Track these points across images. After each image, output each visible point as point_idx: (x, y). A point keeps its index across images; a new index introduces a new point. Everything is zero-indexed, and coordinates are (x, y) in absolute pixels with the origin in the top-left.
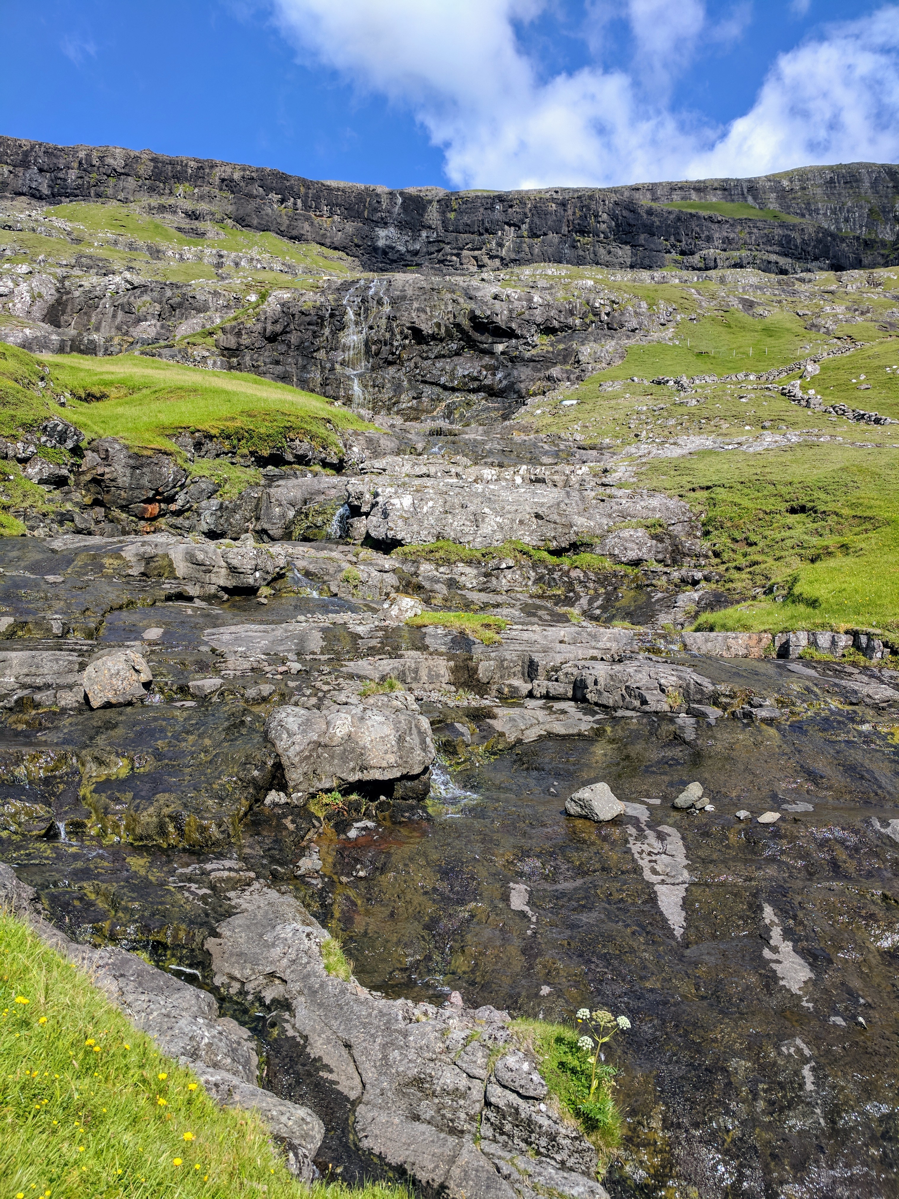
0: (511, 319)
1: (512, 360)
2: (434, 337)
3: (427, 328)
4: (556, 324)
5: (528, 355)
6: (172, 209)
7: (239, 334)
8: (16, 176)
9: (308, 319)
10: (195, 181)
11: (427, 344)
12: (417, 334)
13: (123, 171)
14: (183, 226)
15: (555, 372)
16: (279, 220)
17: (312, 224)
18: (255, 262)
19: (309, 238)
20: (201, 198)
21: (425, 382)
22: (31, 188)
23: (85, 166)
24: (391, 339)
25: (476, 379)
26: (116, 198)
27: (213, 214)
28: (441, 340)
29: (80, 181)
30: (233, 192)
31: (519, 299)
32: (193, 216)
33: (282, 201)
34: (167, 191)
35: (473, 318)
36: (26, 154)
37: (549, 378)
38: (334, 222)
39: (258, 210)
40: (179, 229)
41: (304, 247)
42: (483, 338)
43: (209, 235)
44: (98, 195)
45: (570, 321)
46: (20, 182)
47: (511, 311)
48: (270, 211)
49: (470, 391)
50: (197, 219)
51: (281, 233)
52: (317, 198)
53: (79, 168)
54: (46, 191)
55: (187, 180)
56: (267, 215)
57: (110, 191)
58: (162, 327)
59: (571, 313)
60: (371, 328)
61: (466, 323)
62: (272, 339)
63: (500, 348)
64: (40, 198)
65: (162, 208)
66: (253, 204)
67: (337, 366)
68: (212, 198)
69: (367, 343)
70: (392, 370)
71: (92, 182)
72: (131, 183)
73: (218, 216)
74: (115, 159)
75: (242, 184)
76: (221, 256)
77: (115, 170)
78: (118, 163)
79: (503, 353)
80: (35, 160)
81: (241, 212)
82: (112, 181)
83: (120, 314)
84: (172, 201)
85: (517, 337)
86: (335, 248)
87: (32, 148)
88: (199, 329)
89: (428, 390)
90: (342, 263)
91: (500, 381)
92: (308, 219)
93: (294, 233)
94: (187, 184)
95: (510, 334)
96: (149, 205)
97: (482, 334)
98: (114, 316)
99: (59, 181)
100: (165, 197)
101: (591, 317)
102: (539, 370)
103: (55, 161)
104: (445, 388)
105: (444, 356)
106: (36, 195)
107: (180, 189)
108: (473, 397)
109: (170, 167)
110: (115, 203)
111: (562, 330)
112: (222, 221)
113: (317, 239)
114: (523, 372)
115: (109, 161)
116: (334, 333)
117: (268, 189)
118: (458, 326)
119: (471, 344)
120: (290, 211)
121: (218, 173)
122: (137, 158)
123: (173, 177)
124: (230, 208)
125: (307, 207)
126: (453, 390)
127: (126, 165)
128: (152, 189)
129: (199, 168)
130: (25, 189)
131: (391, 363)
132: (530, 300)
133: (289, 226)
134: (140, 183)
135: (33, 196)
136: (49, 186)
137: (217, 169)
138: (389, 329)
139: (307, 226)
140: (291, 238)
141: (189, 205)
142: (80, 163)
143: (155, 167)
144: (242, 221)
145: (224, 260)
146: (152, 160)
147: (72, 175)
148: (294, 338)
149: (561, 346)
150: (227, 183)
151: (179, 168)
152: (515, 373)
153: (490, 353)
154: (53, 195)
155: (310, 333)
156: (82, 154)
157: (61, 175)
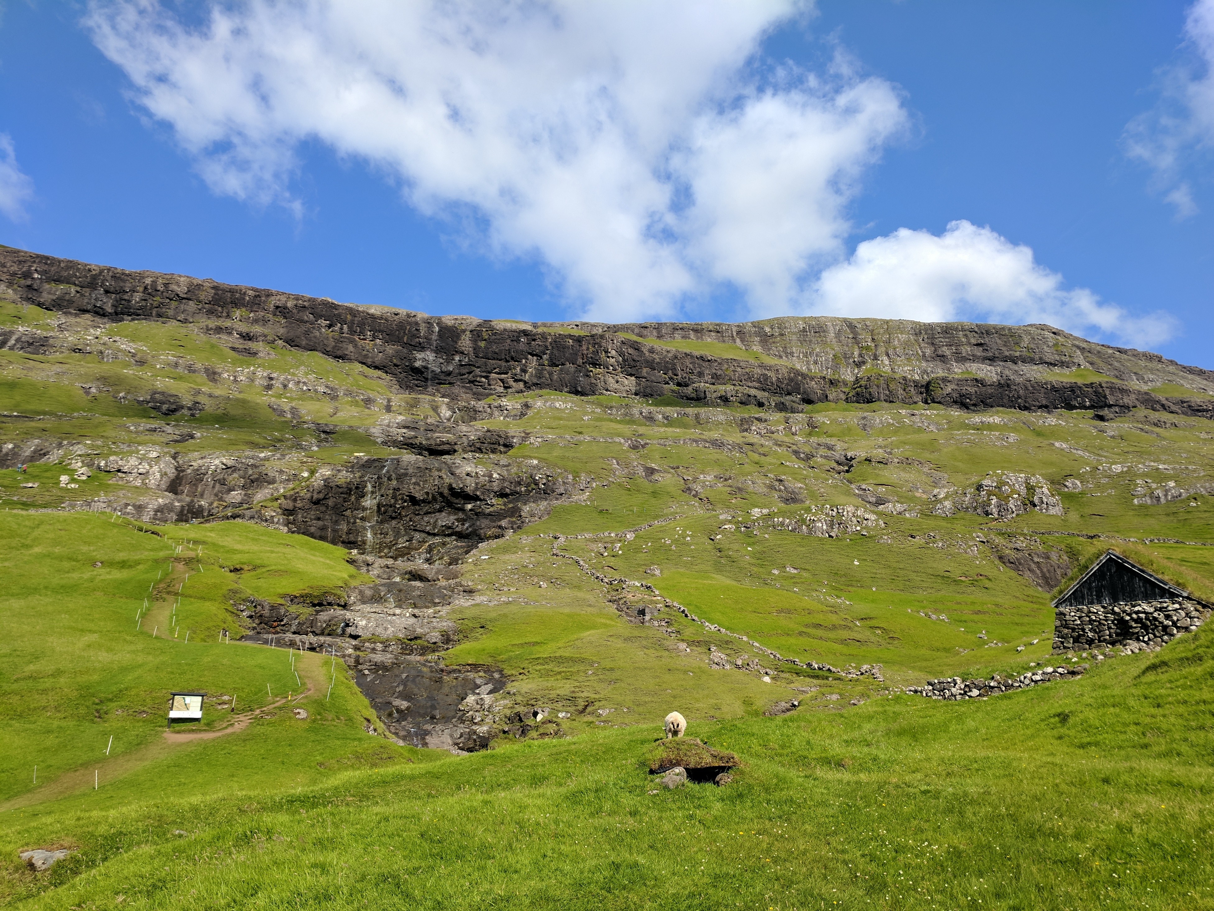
0: (477, 489)
1: (477, 514)
2: (424, 501)
3: (419, 496)
4: (508, 491)
5: (487, 511)
6: (229, 331)
7: (295, 500)
8: (83, 295)
9: (341, 490)
10: (251, 307)
11: (419, 505)
12: (413, 500)
13: (185, 296)
14: (237, 346)
15: (503, 523)
16: (325, 342)
17: (356, 346)
18: (301, 384)
19: (352, 357)
20: (256, 321)
21: (415, 530)
22: (95, 306)
23: (150, 291)
24: (395, 503)
25: (449, 528)
26: (175, 319)
27: (265, 336)
28: (429, 503)
29: (144, 303)
30: (285, 318)
31: (483, 476)
32: (247, 337)
33: (330, 326)
34: (224, 314)
35: (451, 488)
36: (94, 278)
37: (500, 527)
38: (375, 345)
39: (307, 333)
40: (233, 349)
41: (347, 366)
42: (457, 501)
43: (261, 354)
44: (159, 315)
45: (518, 489)
46: (86, 301)
47: (477, 484)
48: (318, 334)
49: (445, 535)
50: (250, 340)
51: (326, 353)
52: (362, 325)
53: (144, 292)
54: (109, 309)
55: (244, 305)
56: (315, 337)
57: (171, 313)
58: (245, 495)
59: (519, 483)
60: (382, 496)
61: (446, 492)
62: (317, 502)
63: (469, 506)
64: (104, 315)
65: (219, 330)
66: (303, 328)
67: (358, 521)
68: (265, 321)
69: (379, 506)
70: (394, 523)
71: (155, 304)
72: (192, 306)
73: (270, 338)
74: (179, 286)
75: (295, 311)
76: (271, 379)
77: (178, 295)
78: (182, 290)
79: (471, 510)
80: (102, 283)
81: (291, 335)
82: (174, 304)
83: (218, 485)
84: (228, 323)
85: (481, 500)
86: (376, 368)
87: (101, 271)
88: (269, 496)
89: (417, 536)
90: (381, 381)
91: (467, 529)
92: (352, 341)
93: (339, 353)
94: (244, 309)
95: (476, 498)
96: (207, 326)
97: (457, 498)
98: (214, 487)
99: (123, 302)
100: (222, 319)
101: (533, 486)
102: (494, 521)
103: (122, 284)
104: (428, 533)
105: (430, 513)
106: (99, 312)
107: (237, 313)
108: (447, 539)
109: (229, 295)
110: (175, 323)
111: (512, 494)
112: (273, 342)
113: (360, 359)
114: (483, 523)
115: (174, 287)
116: (357, 499)
117: (318, 316)
118: (441, 494)
119: (450, 505)
120: (336, 335)
121: (273, 301)
122: (199, 286)
123: (232, 302)
124: (282, 331)
125: (352, 332)
126: (434, 535)
127: (189, 291)
128: (210, 312)
129: (256, 296)
130: (89, 307)
131: (393, 518)
132: (491, 476)
133: (334, 347)
134: (199, 307)
135: (97, 313)
136: (113, 306)
137: (273, 298)
138: (394, 497)
139: (351, 348)
140: (336, 357)
141: (244, 328)
142: (146, 288)
143: (215, 294)
144: (291, 342)
145: (274, 382)
146: (214, 288)
147: (137, 297)
148: (331, 502)
149: (511, 506)
150: (281, 310)
151: (238, 295)
152: (478, 523)
153: (463, 510)
154: (116, 313)
155: (341, 499)
156: (148, 281)
157: (126, 297)
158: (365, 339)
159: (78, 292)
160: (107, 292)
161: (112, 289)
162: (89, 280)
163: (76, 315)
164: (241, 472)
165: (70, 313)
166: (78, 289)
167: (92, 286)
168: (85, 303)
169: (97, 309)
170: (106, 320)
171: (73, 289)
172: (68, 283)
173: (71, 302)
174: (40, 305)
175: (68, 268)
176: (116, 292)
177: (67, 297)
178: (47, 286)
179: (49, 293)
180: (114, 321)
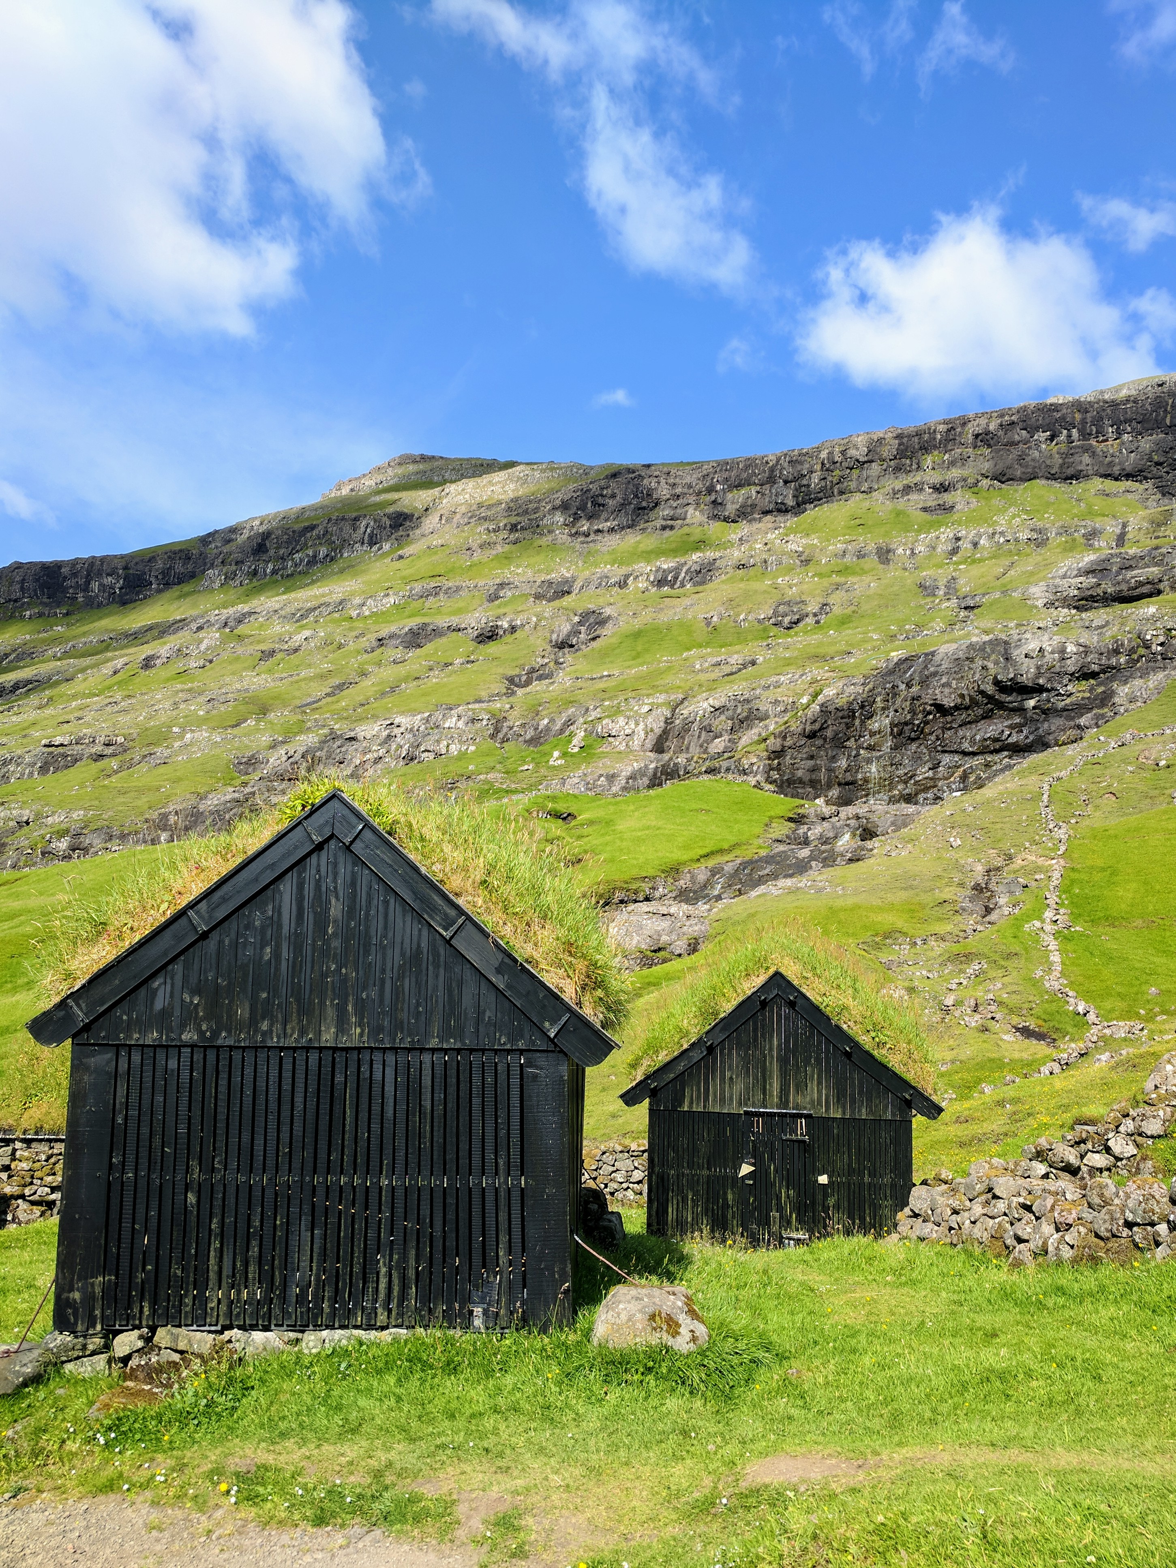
0: (1039, 675)
1: (1045, 712)
2: (957, 708)
3: (949, 702)
4: (1095, 668)
5: (1061, 705)
6: (918, 488)
7: (785, 738)
8: (763, 494)
9: (840, 714)
10: (945, 446)
11: (952, 715)
12: (940, 708)
13: (866, 459)
14: (929, 504)
15: (1082, 721)
16: (1048, 462)
18: (997, 536)
19: (1090, 472)
20: (953, 463)
21: (944, 752)
22: (777, 503)
23: (828, 466)
24: (913, 719)
25: (996, 740)
26: (859, 491)
27: (965, 480)
28: (967, 708)
29: (823, 483)
30: (989, 446)
31: (1052, 653)
32: (942, 488)
33: (1052, 438)
34: (914, 466)
35: (997, 683)
36: (772, 470)
37: (1079, 727)
38: (1123, 443)
39: (1021, 458)
40: (925, 509)
41: (1077, 488)
42: (1009, 699)
43: (958, 507)
44: (842, 493)
45: (1113, 662)
46: (767, 500)
47: (1038, 668)
48: (1037, 454)
49: (991, 752)
50: (946, 491)
51: (1052, 477)
53: (822, 469)
54: (790, 502)
55: (935, 447)
56: (1033, 460)
57: (853, 485)
59: (1116, 652)
60: (896, 711)
61: (990, 689)
62: (812, 735)
63: (1032, 703)
64: (787, 511)
65: (907, 489)
66: (1015, 452)
67: (862, 752)
68: (964, 460)
69: (893, 725)
70: (913, 746)
71: (835, 480)
72: (875, 469)
73: (971, 481)
74: (857, 449)
75: (1001, 433)
77: (857, 461)
78: (859, 453)
79: (1034, 708)
80: (781, 473)
81: (1000, 467)
82: (855, 472)
83: (704, 733)
84: (917, 478)
85: (1048, 690)
86: (1128, 476)
87: (778, 460)
88: (756, 738)
89: (946, 759)
90: (1130, 496)
91: (1027, 737)
92: (1087, 449)
93: (1070, 471)
94: (936, 453)
96: (893, 490)
97: (1010, 695)
98: (699, 737)
99: (803, 489)
100: (912, 475)
101: (1142, 651)
102: (1073, 719)
103: (799, 467)
104: (965, 754)
105: (970, 723)
106: (782, 510)
107: (928, 461)
108: (996, 757)
109: (916, 439)
110: (858, 496)
111: (1104, 672)
112: (976, 484)
114: (1057, 722)
115: (852, 452)
116: (863, 722)
117: (1032, 430)
118: (982, 693)
119: (1001, 705)
120: (1063, 447)
121: (971, 429)
122: (880, 440)
123: (921, 449)
124: (986, 466)
125: (1085, 435)
126: (974, 754)
127: (869, 451)
128: (898, 469)
129: (949, 430)
130: (771, 506)
131: (913, 740)
132: (1063, 651)
133: (1061, 466)
134: (884, 467)
135: (779, 511)
136: (794, 497)
137: (970, 425)
138: (912, 711)
139: (1086, 459)
140: (1066, 479)
141: (935, 478)
142: (823, 464)
143: (900, 445)
144: (1002, 477)
145: (960, 543)
146: (897, 437)
147: (815, 478)
148: (829, 733)
149: (1100, 689)
150: (984, 438)
151: (926, 437)
152: (1046, 725)
153: (1021, 710)
154: (798, 505)
155: (843, 726)
156: (824, 455)
157: (805, 482)
158: (1107, 440)
159: (758, 492)
160: (786, 482)
161: (791, 477)
162: (767, 475)
163: (760, 519)
164: (730, 713)
165: (755, 519)
166: (758, 488)
167: (771, 480)
168: (766, 503)
169: (780, 506)
170: (789, 515)
171: (754, 490)
172: (749, 485)
173: (753, 506)
174: (726, 520)
175: (747, 467)
176: (795, 480)
177: (749, 502)
178: (729, 496)
179: (733, 503)
180: (796, 514)
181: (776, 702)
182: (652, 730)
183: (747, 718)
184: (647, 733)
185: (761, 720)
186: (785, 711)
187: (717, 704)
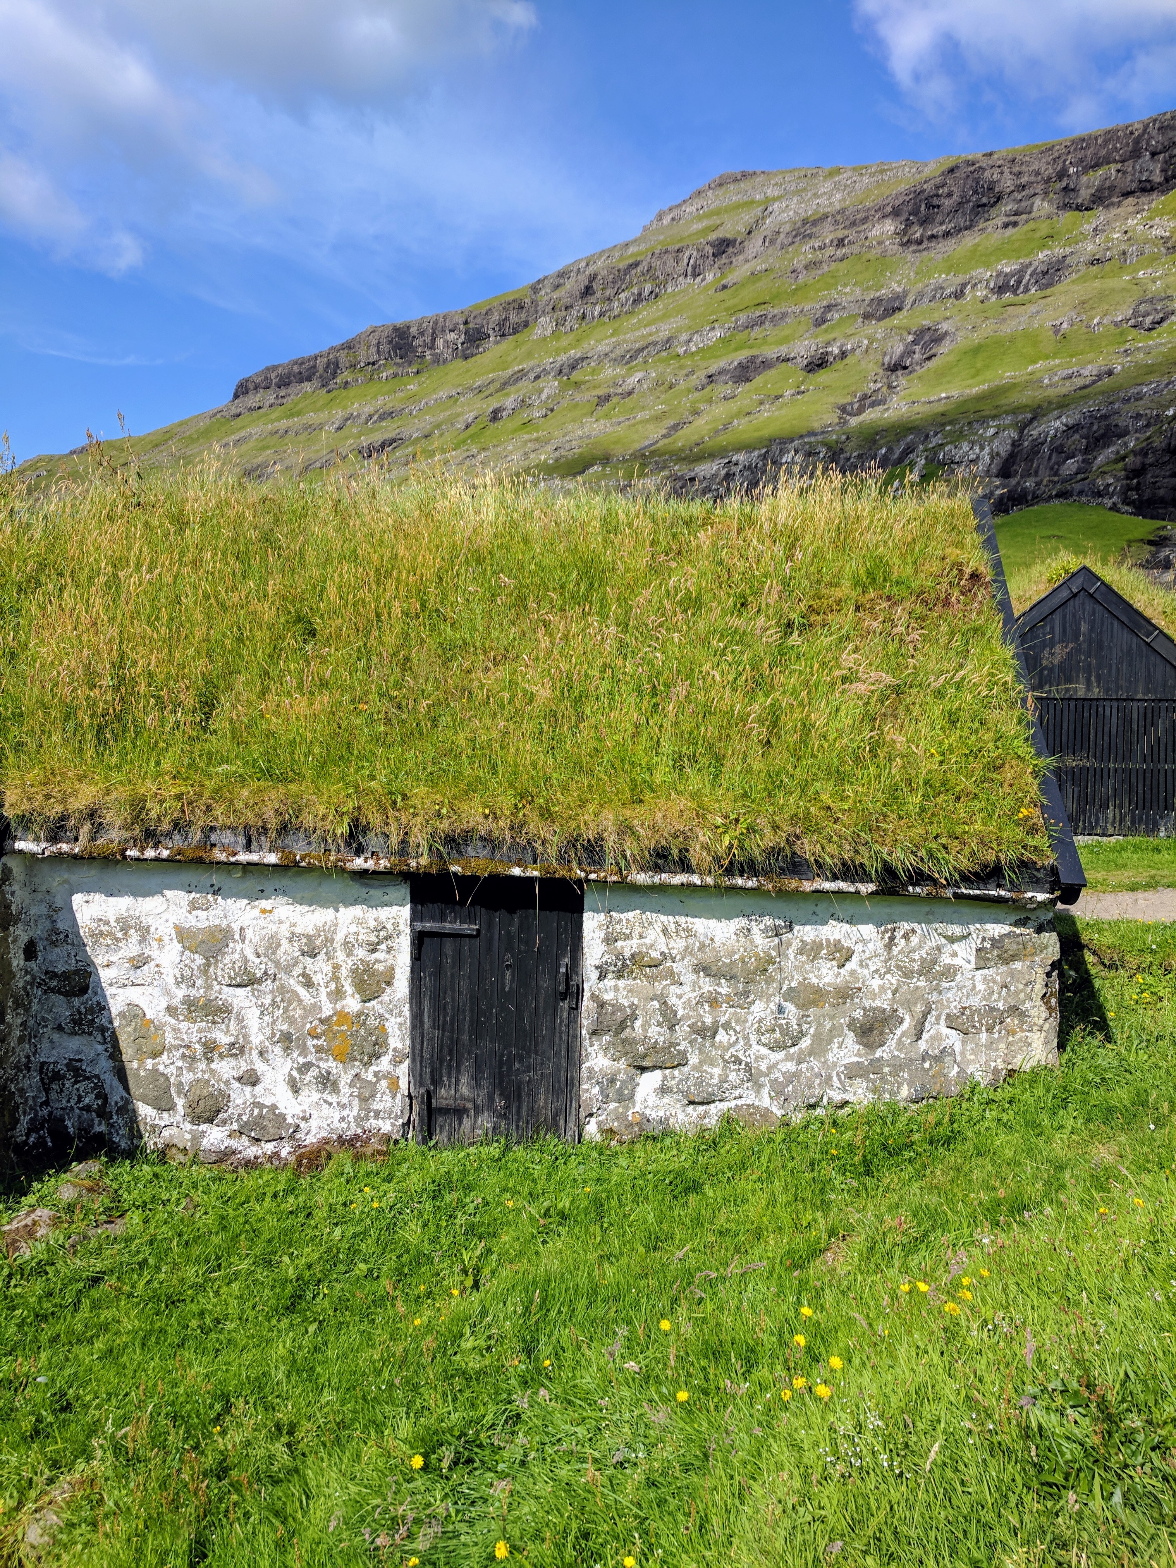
159: (1118, 171)
160: (1153, 154)
163: (1119, 204)
164: (1085, 431)
165: (1113, 204)
166: (1119, 166)
167: (1135, 154)
168: (1129, 182)
169: (1143, 185)
170: (1154, 195)
171: (1113, 167)
172: (1108, 163)
173: (1112, 188)
174: (1079, 208)
175: (1106, 142)
176: (1165, 150)
177: (1108, 184)
178: (1084, 179)
179: (1088, 187)
180: (1163, 192)
181: (1138, 416)
182: (998, 454)
183: (1103, 436)
184: (992, 459)
185: (1120, 436)
186: (1148, 426)
187: (1071, 422)
